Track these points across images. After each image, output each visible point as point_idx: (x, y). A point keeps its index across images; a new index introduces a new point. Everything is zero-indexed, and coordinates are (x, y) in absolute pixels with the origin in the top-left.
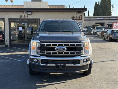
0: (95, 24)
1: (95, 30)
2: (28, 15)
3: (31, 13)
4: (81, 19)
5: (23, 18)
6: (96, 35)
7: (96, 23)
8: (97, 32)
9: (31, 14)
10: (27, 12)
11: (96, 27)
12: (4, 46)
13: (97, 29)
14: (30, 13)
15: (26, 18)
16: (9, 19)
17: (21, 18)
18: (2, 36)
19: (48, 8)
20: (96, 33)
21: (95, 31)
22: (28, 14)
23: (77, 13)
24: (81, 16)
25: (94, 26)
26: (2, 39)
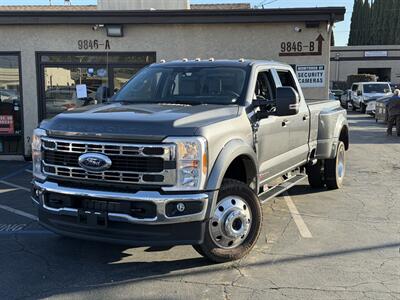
0: (356, 74)
1: (359, 94)
2: (110, 39)
3: (122, 31)
4: (319, 53)
5: (89, 50)
6: (364, 112)
7: (361, 71)
8: (367, 101)
9: (122, 36)
10: (105, 25)
11: (361, 85)
12: (20, 158)
13: (367, 89)
14: (117, 31)
15: (102, 49)
16: (39, 55)
17: (83, 50)
18: (11, 118)
19: (189, 8)
20: (363, 106)
21: (360, 99)
22: (109, 35)
23: (303, 27)
24: (320, 39)
25: (352, 79)
26: (10, 130)
